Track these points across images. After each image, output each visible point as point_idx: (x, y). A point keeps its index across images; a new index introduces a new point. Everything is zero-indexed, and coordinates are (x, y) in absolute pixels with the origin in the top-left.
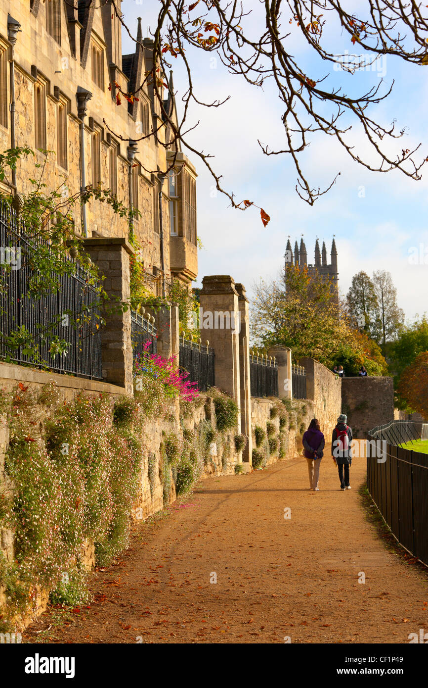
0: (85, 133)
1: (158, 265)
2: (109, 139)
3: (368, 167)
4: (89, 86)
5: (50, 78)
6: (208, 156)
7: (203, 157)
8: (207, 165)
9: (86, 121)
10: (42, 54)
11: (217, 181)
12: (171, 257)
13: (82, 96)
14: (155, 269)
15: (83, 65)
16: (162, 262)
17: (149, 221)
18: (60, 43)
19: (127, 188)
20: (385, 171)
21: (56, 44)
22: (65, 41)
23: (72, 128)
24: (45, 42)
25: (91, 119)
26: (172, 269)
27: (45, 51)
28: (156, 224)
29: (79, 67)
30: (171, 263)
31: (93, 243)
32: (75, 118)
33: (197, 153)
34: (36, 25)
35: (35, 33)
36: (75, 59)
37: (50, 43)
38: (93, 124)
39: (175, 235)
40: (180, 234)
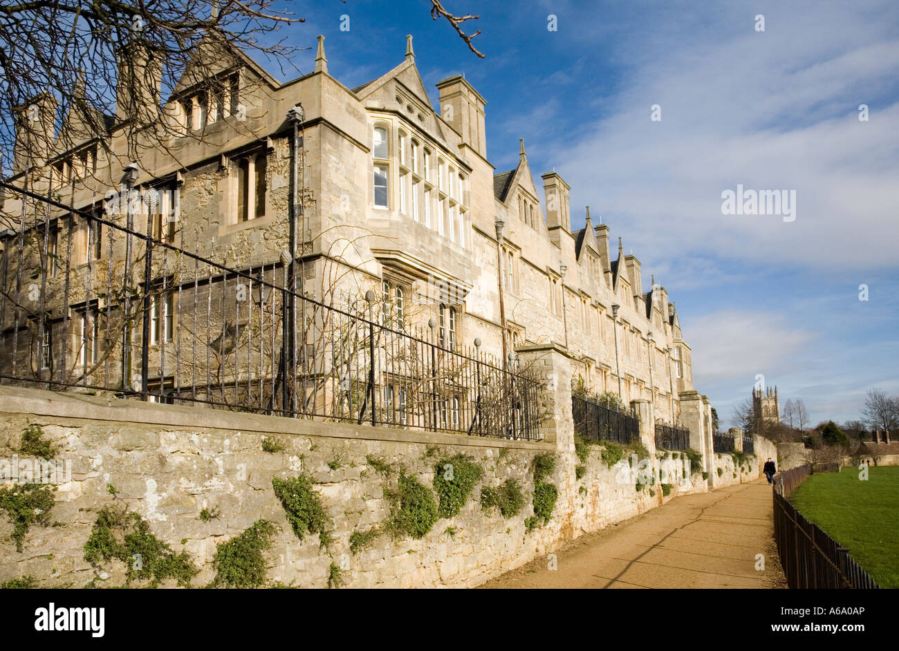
0: (617, 326)
1: (669, 391)
4: (620, 302)
5: (592, 296)
9: (618, 319)
10: (586, 284)
12: (677, 387)
13: (615, 307)
15: (615, 293)
17: (662, 370)
19: (647, 353)
21: (597, 282)
23: (609, 323)
24: (587, 279)
25: (621, 318)
27: (588, 282)
29: (612, 293)
30: (677, 390)
32: (611, 317)
34: (581, 269)
35: (581, 273)
36: (609, 289)
37: (591, 279)
38: (624, 322)
39: (679, 377)
40: (682, 377)
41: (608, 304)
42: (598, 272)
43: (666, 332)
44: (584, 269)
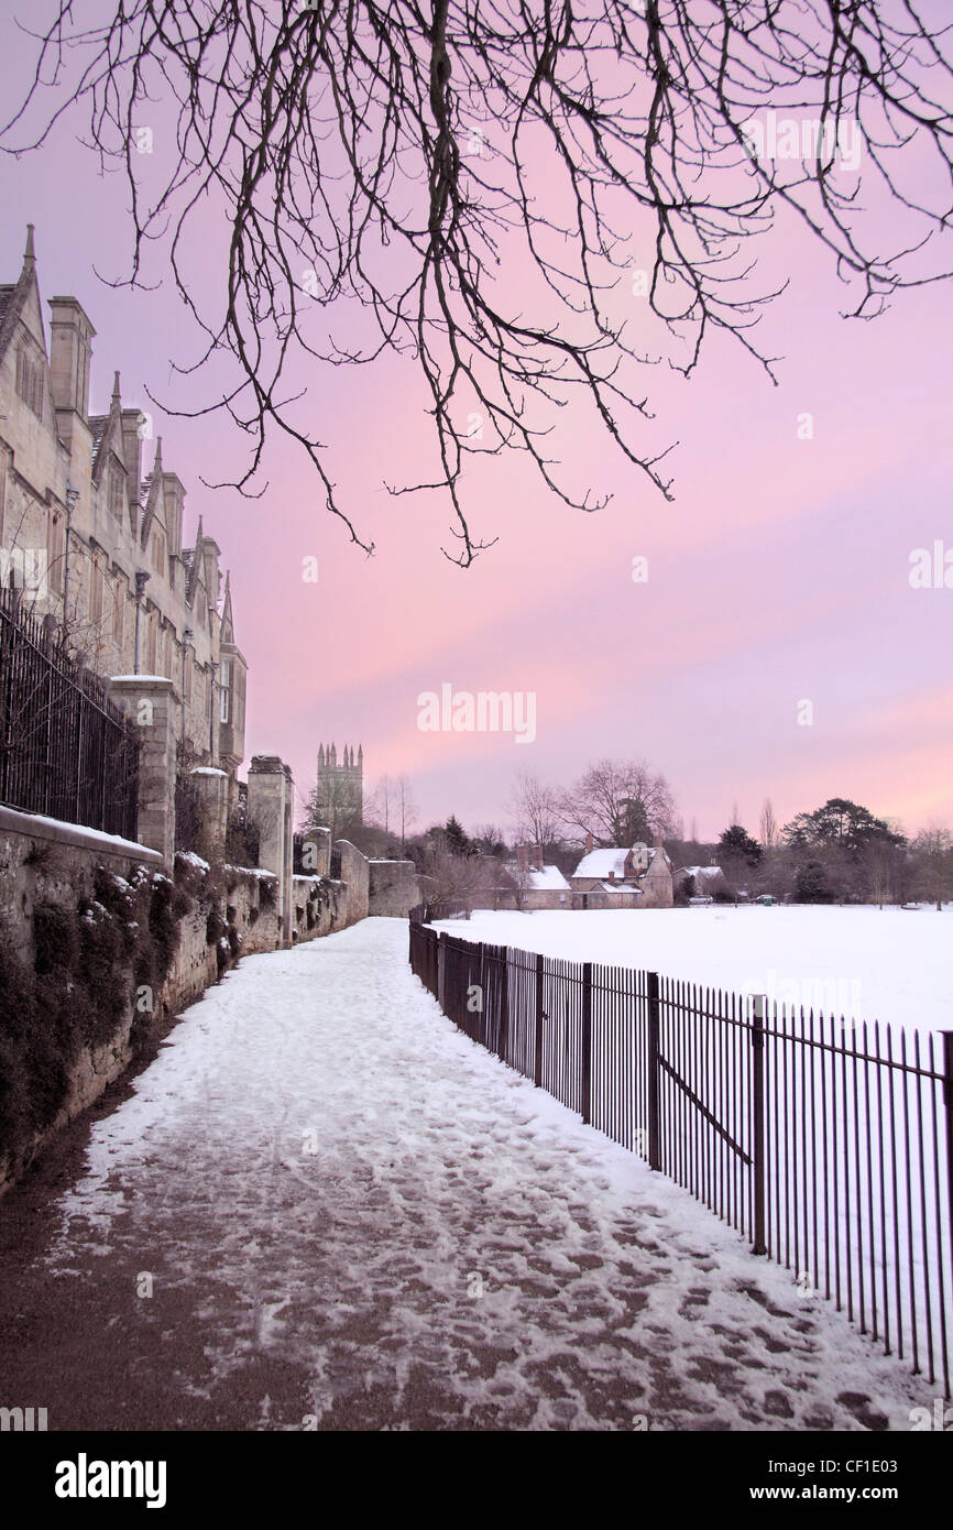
0: (141, 613)
1: (208, 748)
2: (165, 624)
3: (567, 500)
4: (149, 568)
5: (108, 552)
6: (317, 445)
7: (308, 445)
8: (315, 459)
9: (144, 601)
10: (101, 528)
11: (329, 490)
12: (220, 742)
13: (142, 577)
14: (204, 751)
15: (143, 549)
16: (211, 746)
17: (200, 706)
18: (120, 521)
19: (180, 672)
20: (589, 511)
21: (117, 523)
22: (126, 522)
23: (129, 607)
24: (104, 517)
25: (148, 600)
26: (220, 753)
27: (105, 525)
28: (207, 710)
29: (139, 549)
30: (220, 747)
31: (138, 686)
32: (133, 596)
33: (299, 437)
34: (97, 499)
35: (96, 506)
36: (136, 541)
37: (110, 519)
38: (151, 606)
39: (225, 721)
40: (230, 722)
41: (131, 571)
42: (122, 506)
43: (211, 631)
44: (101, 498)
